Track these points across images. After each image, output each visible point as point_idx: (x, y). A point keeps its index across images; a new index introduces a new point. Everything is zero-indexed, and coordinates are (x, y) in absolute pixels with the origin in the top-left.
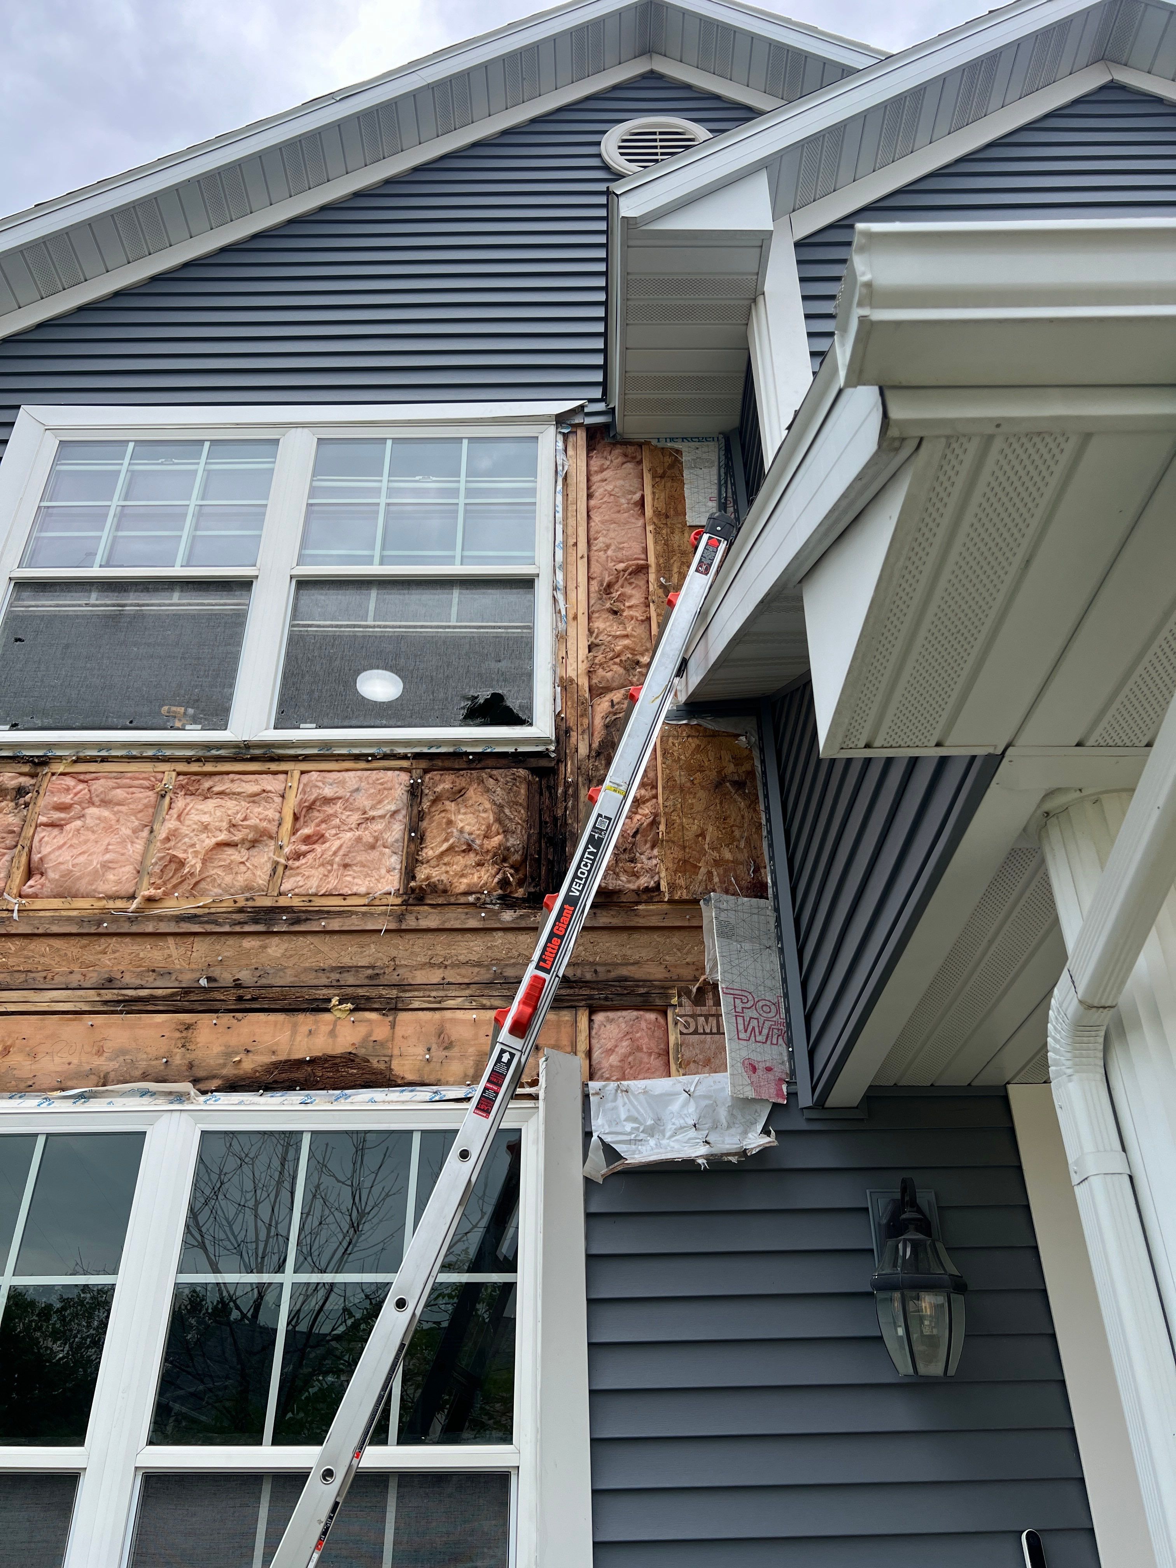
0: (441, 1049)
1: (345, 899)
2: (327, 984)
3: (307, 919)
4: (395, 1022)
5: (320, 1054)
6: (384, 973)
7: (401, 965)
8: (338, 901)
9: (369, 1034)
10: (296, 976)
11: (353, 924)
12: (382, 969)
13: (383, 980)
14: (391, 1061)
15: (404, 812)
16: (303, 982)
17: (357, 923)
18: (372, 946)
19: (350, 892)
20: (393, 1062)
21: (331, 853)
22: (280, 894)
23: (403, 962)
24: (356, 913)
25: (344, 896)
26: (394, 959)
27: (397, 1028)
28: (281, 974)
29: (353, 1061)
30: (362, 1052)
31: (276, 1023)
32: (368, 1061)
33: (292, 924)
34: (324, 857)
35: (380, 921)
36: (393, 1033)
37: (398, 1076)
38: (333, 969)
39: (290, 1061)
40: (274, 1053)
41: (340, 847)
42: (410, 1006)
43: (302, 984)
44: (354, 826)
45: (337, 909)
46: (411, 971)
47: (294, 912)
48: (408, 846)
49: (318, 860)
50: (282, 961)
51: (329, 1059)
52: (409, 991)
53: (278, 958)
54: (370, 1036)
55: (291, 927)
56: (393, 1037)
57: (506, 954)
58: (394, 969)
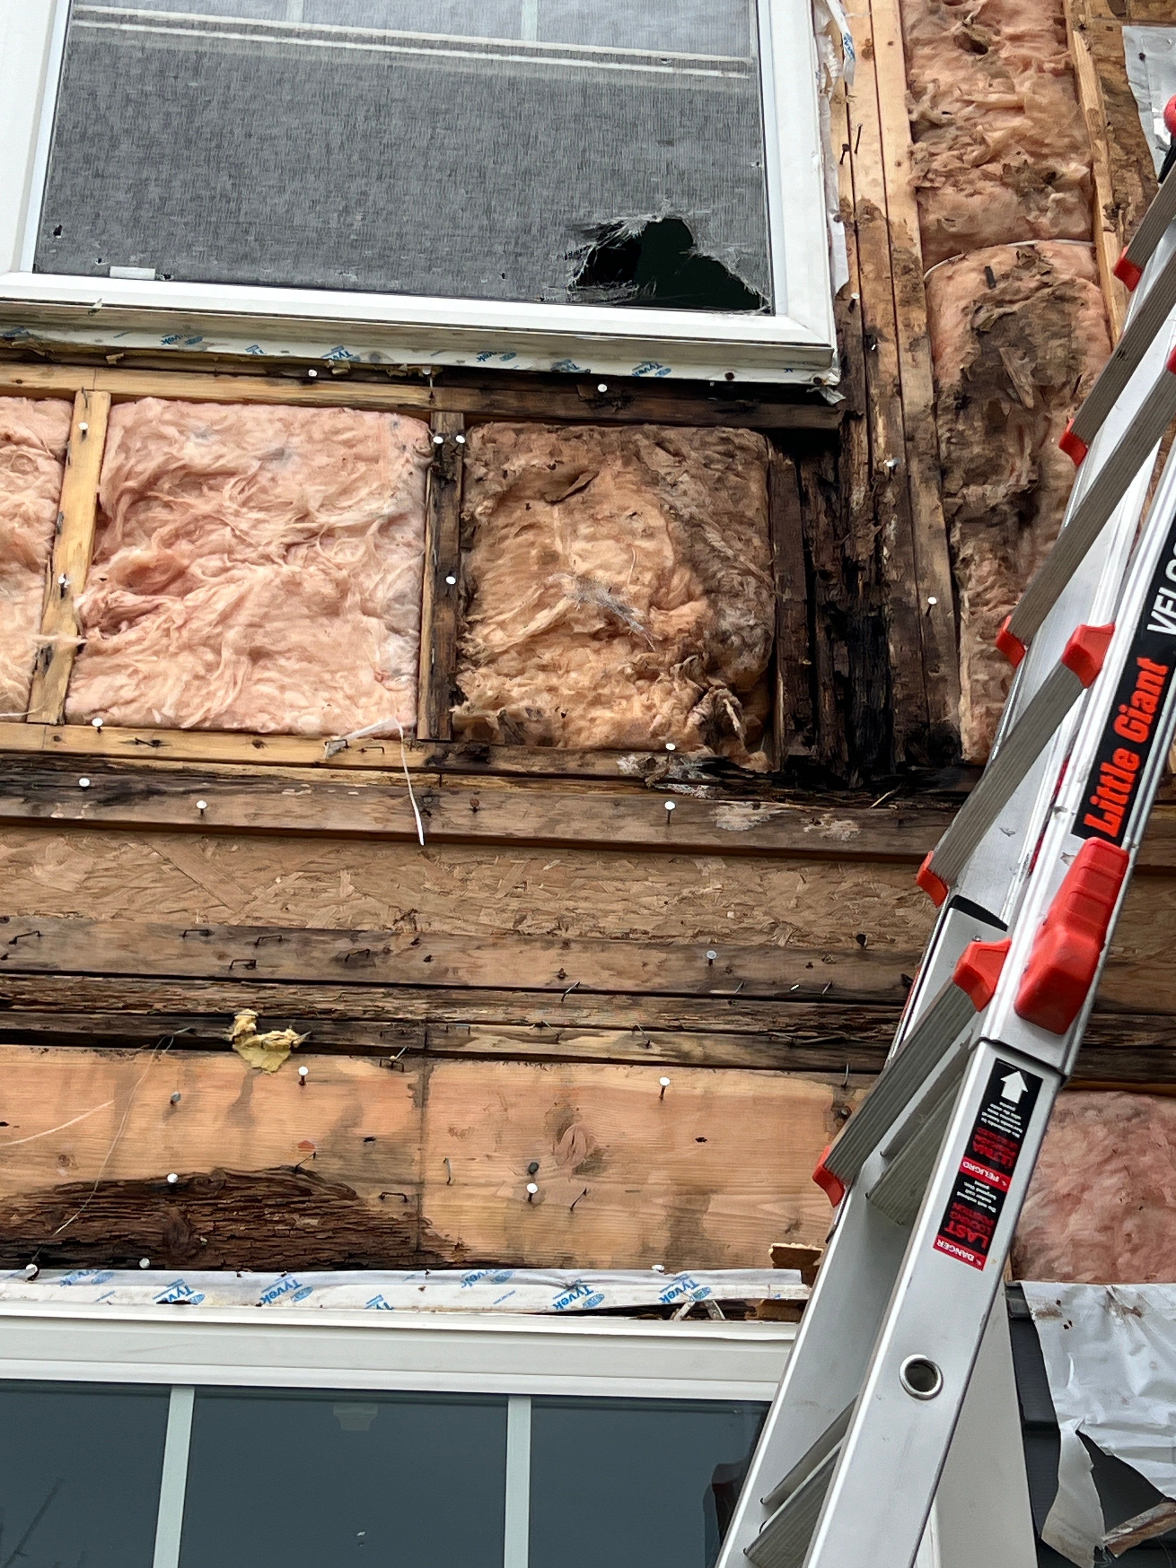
0: (569, 1170)
1: (258, 745)
2: (216, 971)
3: (150, 793)
4: (425, 1088)
5: (206, 1170)
6: (387, 951)
7: (434, 934)
8: (243, 749)
9: (352, 1119)
10: (124, 947)
11: (288, 813)
12: (379, 938)
13: (382, 971)
14: (419, 1196)
15: (416, 522)
16: (146, 963)
17: (298, 810)
18: (346, 877)
19: (272, 726)
20: (427, 1201)
21: (213, 617)
22: (65, 720)
23: (437, 926)
24: (296, 784)
25: (257, 736)
26: (409, 916)
27: (435, 1108)
28: (79, 937)
29: (306, 1192)
30: (331, 1168)
31: (68, 1076)
32: (352, 1196)
33: (107, 802)
34: (194, 625)
35: (367, 809)
36: (423, 1119)
37: (444, 1243)
38: (235, 933)
39: (114, 1184)
40: (64, 1159)
41: (238, 604)
42: (470, 1047)
43: (143, 970)
44: (274, 550)
45: (239, 769)
46: (463, 951)
47: (112, 771)
48: (434, 614)
49: (174, 634)
50: (80, 904)
51: (233, 1183)
52: (464, 1004)
53: (68, 896)
54: (355, 1125)
55: (105, 810)
56: (422, 1132)
57: (739, 920)
58: (415, 943)
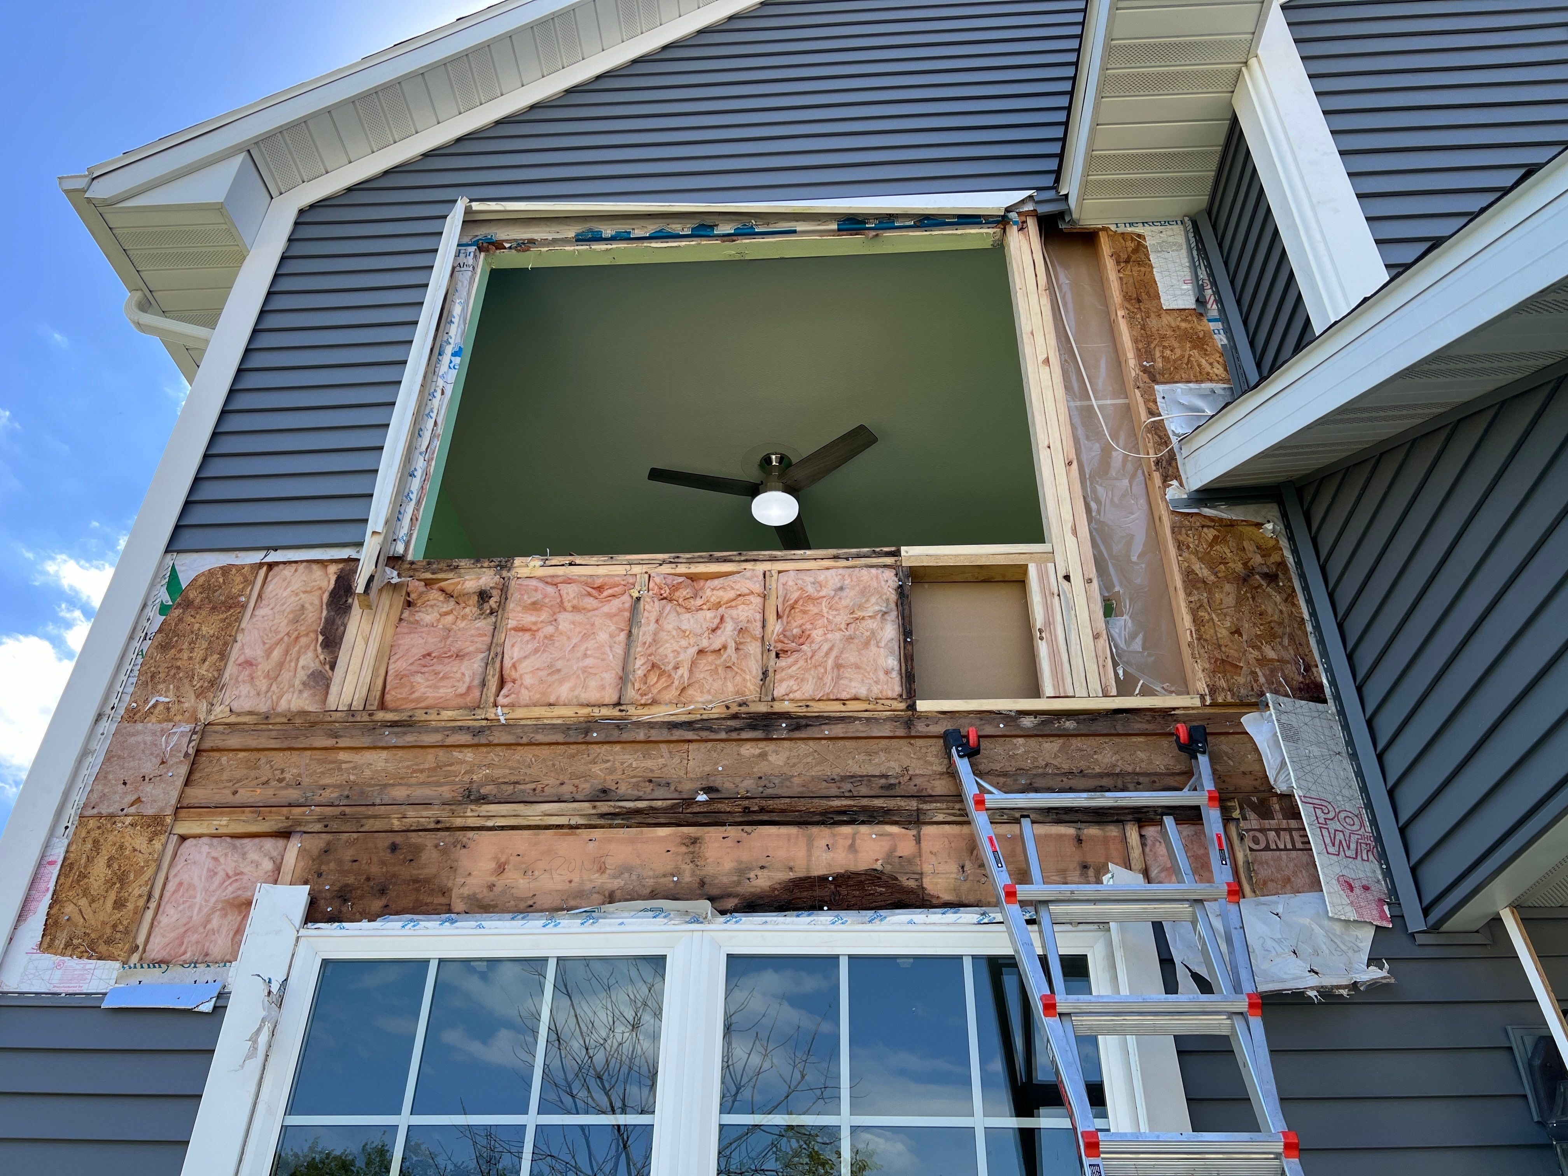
0: (976, 866)
1: (844, 704)
2: (838, 794)
3: (807, 726)
4: (919, 836)
5: (842, 871)
6: (900, 783)
7: (917, 775)
8: (837, 706)
9: (893, 849)
10: (804, 786)
11: (857, 731)
12: (896, 778)
13: (898, 791)
14: (921, 878)
15: (894, 614)
16: (812, 792)
17: (861, 729)
18: (882, 754)
19: (848, 697)
20: (924, 880)
21: (822, 654)
22: (773, 700)
23: (917, 772)
24: (859, 719)
25: (844, 701)
26: (907, 769)
27: (923, 844)
28: (788, 783)
29: (880, 878)
30: (888, 868)
31: (789, 837)
32: (896, 879)
33: (793, 730)
34: (816, 657)
35: (886, 727)
36: (920, 848)
37: (932, 896)
38: (844, 778)
39: (810, 878)
40: (791, 869)
41: (831, 649)
42: (935, 819)
43: (812, 795)
44: (843, 626)
45: (838, 714)
46: (928, 781)
47: (793, 718)
48: (905, 648)
49: (809, 661)
50: (786, 770)
51: (852, 876)
52: (931, 802)
53: (782, 767)
54: (895, 851)
55: (791, 733)
56: (920, 854)
57: (1032, 763)
58: (910, 779)
